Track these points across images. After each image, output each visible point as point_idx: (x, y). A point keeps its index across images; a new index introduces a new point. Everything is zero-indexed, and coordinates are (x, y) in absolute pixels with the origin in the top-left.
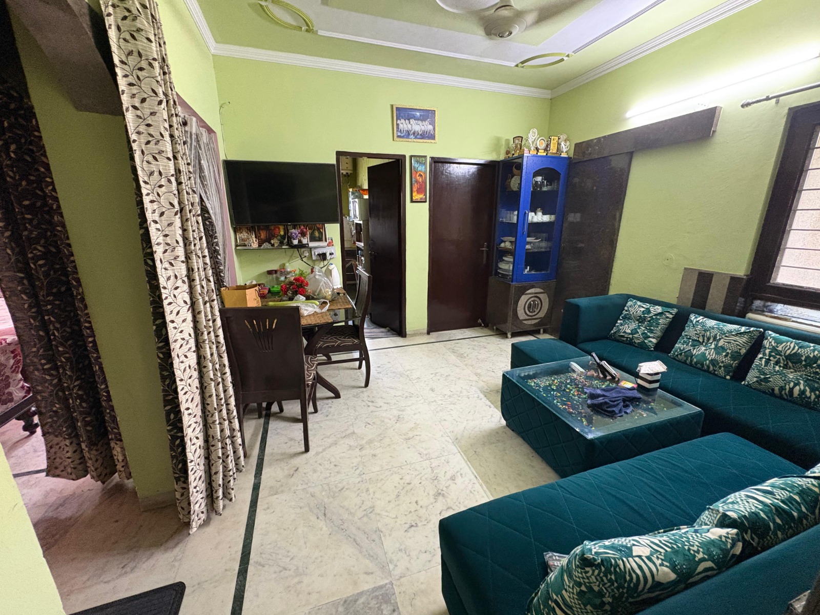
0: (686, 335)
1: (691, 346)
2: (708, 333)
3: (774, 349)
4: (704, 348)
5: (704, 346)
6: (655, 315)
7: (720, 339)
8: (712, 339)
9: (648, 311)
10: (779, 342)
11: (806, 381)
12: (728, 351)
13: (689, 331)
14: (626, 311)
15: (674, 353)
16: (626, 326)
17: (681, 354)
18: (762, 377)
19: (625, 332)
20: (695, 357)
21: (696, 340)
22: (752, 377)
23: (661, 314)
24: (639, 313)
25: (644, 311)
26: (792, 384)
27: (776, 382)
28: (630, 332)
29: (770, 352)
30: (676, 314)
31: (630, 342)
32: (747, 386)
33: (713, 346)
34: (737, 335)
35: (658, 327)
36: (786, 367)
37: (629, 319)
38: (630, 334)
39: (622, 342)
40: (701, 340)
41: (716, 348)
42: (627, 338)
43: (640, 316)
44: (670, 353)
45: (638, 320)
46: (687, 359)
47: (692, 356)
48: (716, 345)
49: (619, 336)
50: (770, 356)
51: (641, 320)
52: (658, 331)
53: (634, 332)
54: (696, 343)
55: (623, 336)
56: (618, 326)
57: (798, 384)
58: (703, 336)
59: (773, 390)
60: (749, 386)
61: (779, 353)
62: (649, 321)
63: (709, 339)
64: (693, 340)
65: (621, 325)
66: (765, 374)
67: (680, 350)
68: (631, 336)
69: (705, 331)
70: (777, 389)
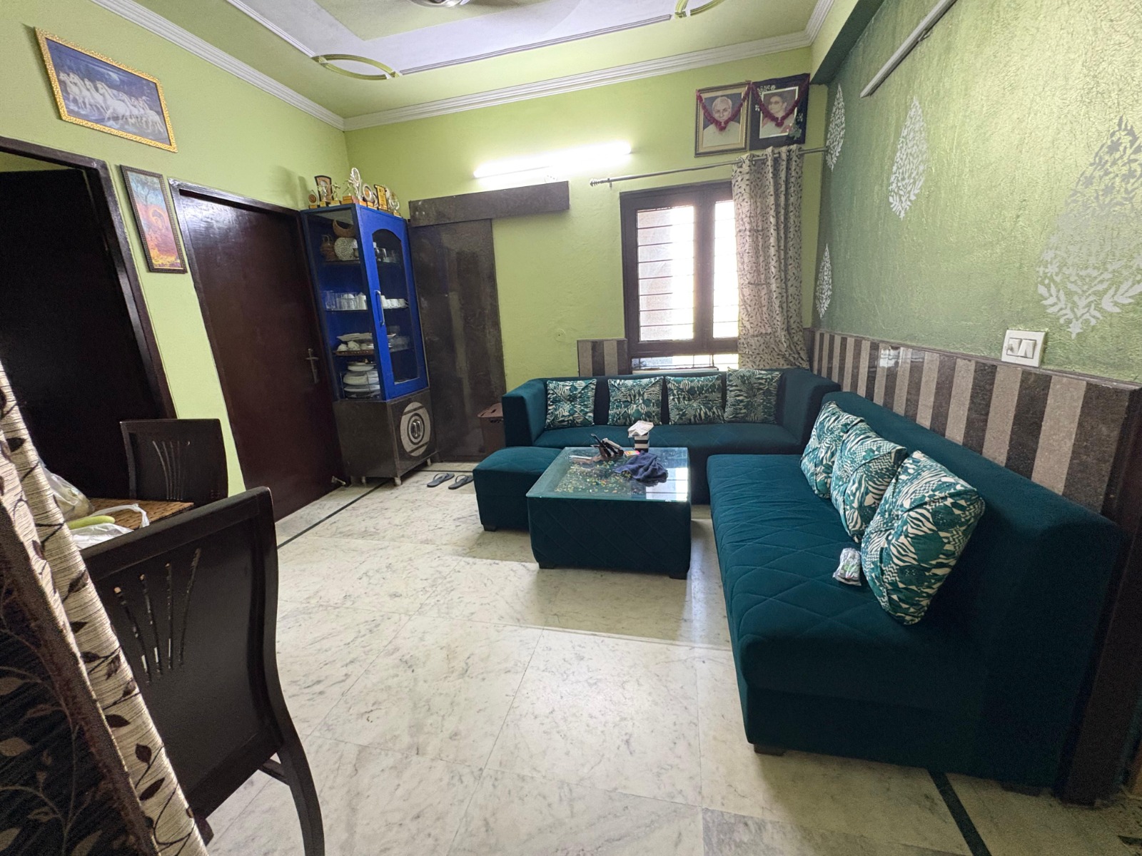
0: (616, 400)
1: (625, 407)
2: (633, 392)
3: (679, 389)
4: (635, 406)
5: (635, 403)
6: (583, 389)
7: (643, 393)
8: (637, 395)
9: (574, 388)
10: (679, 382)
11: (704, 405)
12: (653, 401)
13: (615, 396)
14: (553, 394)
15: (613, 420)
16: (561, 409)
17: (619, 419)
18: (681, 413)
19: (563, 416)
20: (632, 416)
21: (626, 401)
22: (674, 416)
23: (586, 387)
24: (568, 393)
25: (570, 389)
26: (698, 410)
27: (690, 413)
28: (568, 414)
29: (677, 392)
30: (597, 382)
31: (572, 424)
32: (674, 424)
33: (641, 401)
34: (651, 386)
35: (589, 401)
36: (689, 400)
37: (559, 401)
38: (569, 416)
39: (563, 427)
40: (629, 400)
41: (644, 402)
42: (568, 421)
43: (570, 395)
44: (608, 420)
45: (569, 400)
46: (626, 420)
47: (629, 415)
48: (643, 399)
49: (559, 422)
50: (678, 395)
51: (572, 399)
52: (590, 402)
53: (572, 413)
54: (628, 404)
55: (563, 421)
56: (552, 413)
57: (701, 409)
58: (630, 395)
59: (690, 420)
60: (675, 424)
61: (682, 390)
62: (580, 397)
63: (635, 396)
64: (624, 402)
65: (556, 410)
66: (682, 410)
67: (618, 415)
68: (571, 418)
69: (630, 390)
70: (692, 418)
